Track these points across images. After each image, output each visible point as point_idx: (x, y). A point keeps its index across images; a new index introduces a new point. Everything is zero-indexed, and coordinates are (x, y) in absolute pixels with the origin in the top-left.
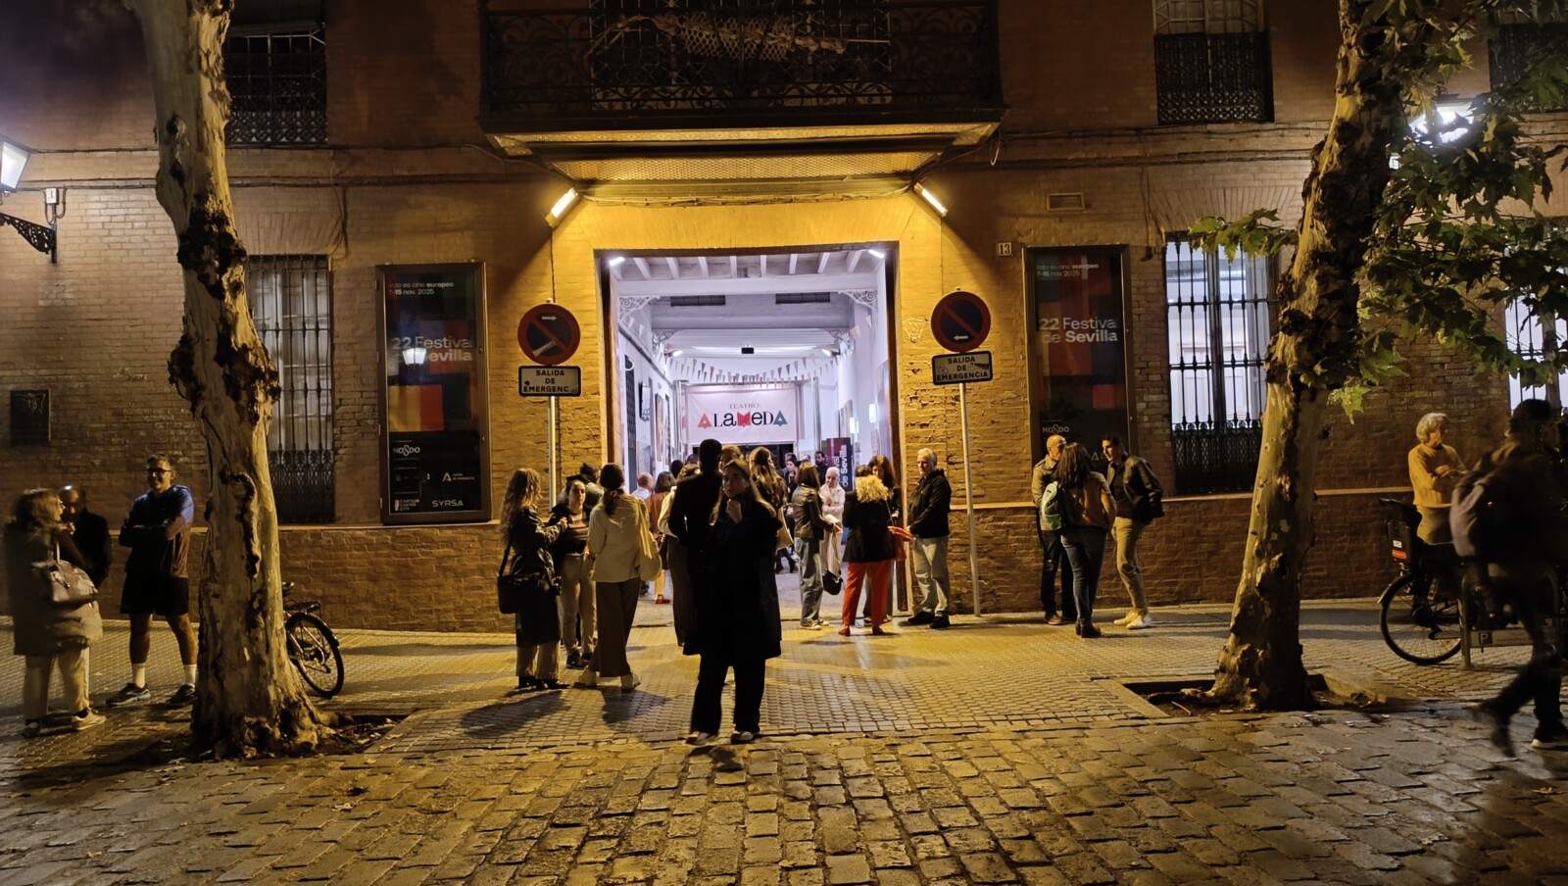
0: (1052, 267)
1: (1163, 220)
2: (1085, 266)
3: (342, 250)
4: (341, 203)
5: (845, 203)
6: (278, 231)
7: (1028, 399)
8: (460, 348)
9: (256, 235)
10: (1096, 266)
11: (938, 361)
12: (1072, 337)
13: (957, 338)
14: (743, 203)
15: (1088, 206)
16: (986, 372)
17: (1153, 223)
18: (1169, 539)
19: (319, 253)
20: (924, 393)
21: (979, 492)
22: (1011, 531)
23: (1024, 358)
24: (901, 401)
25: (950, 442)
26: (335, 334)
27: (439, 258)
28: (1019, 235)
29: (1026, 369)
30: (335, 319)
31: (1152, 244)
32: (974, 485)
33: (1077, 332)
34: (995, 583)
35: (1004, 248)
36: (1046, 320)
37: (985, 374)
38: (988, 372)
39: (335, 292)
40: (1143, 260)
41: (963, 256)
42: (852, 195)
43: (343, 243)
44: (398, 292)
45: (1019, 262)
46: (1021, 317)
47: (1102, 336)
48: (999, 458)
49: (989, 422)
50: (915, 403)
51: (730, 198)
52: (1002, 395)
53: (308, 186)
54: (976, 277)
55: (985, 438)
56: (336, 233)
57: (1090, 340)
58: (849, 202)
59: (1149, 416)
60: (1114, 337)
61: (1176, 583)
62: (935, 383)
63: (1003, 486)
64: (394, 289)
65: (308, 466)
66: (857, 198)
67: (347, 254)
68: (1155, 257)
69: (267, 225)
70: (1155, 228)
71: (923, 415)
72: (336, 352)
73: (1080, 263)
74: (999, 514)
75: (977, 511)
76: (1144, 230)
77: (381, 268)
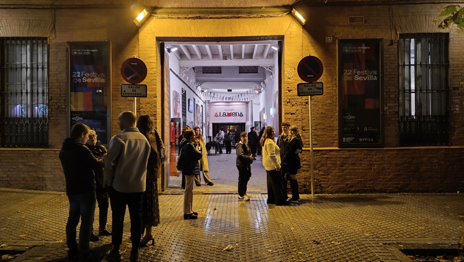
0: (350, 48)
1: (398, 28)
2: (364, 48)
3: (53, 35)
4: (53, 16)
5: (262, 19)
6: (28, 27)
7: (337, 104)
8: (100, 77)
9: (19, 29)
10: (369, 48)
11: (300, 87)
12: (358, 78)
13: (308, 76)
14: (218, 18)
15: (366, 22)
16: (320, 91)
17: (394, 30)
18: (397, 165)
19: (44, 36)
20: (293, 100)
21: (315, 142)
22: (329, 159)
23: (336, 87)
24: (283, 103)
25: (304, 121)
26: (50, 70)
27: (92, 39)
28: (336, 34)
29: (337, 91)
30: (50, 64)
31: (393, 38)
32: (313, 139)
33: (359, 76)
34: (321, 181)
35: (329, 40)
36: (346, 70)
37: (320, 92)
38: (321, 91)
39: (50, 53)
40: (389, 45)
41: (311, 42)
42: (265, 15)
43: (54, 33)
44: (75, 53)
45: (335, 46)
46: (336, 69)
47: (370, 78)
48: (324, 129)
49: (320, 113)
50: (289, 104)
51: (213, 16)
52: (326, 102)
53: (40, 9)
54: (316, 52)
55: (318, 120)
56: (51, 28)
57: (365, 79)
58: (263, 18)
59: (389, 112)
60: (376, 78)
61: (399, 184)
62: (298, 95)
63: (325, 140)
64: (74, 52)
65: (38, 123)
66: (267, 17)
67: (56, 37)
68: (394, 44)
69: (23, 25)
70: (395, 32)
71: (293, 110)
72: (50, 77)
73: (361, 46)
74: (323, 152)
75: (314, 151)
76: (390, 33)
77: (69, 43)
